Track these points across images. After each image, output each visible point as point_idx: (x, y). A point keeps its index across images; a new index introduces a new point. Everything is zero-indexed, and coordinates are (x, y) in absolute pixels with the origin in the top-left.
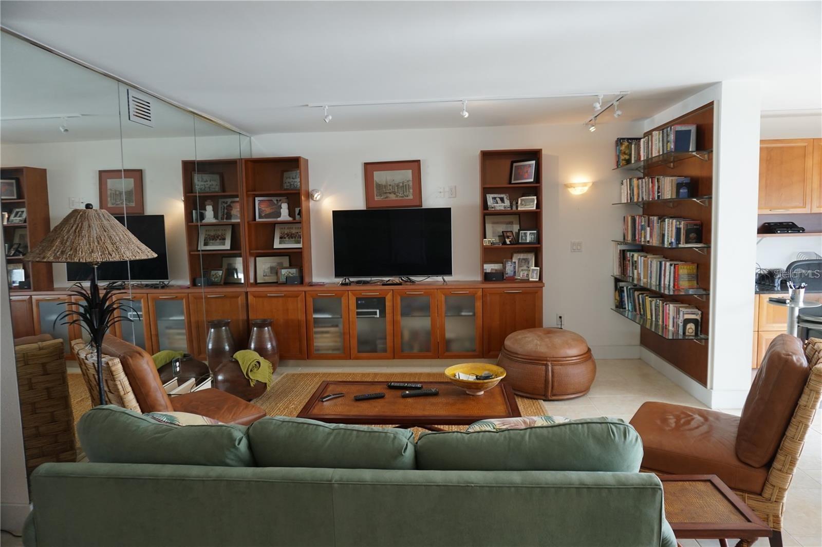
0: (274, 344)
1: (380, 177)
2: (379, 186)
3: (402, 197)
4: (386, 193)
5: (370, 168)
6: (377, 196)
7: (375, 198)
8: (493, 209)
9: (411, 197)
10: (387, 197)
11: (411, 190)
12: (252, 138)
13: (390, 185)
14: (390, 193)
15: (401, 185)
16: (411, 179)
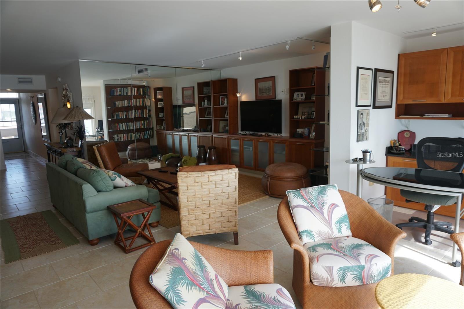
0: (216, 157)
1: (261, 85)
2: (260, 89)
3: (268, 94)
4: (262, 93)
5: (257, 81)
6: (259, 94)
7: (259, 95)
8: (295, 100)
9: (271, 94)
10: (263, 95)
11: (271, 91)
12: (221, 71)
13: (264, 89)
14: (264, 93)
15: (268, 88)
16: (271, 85)
